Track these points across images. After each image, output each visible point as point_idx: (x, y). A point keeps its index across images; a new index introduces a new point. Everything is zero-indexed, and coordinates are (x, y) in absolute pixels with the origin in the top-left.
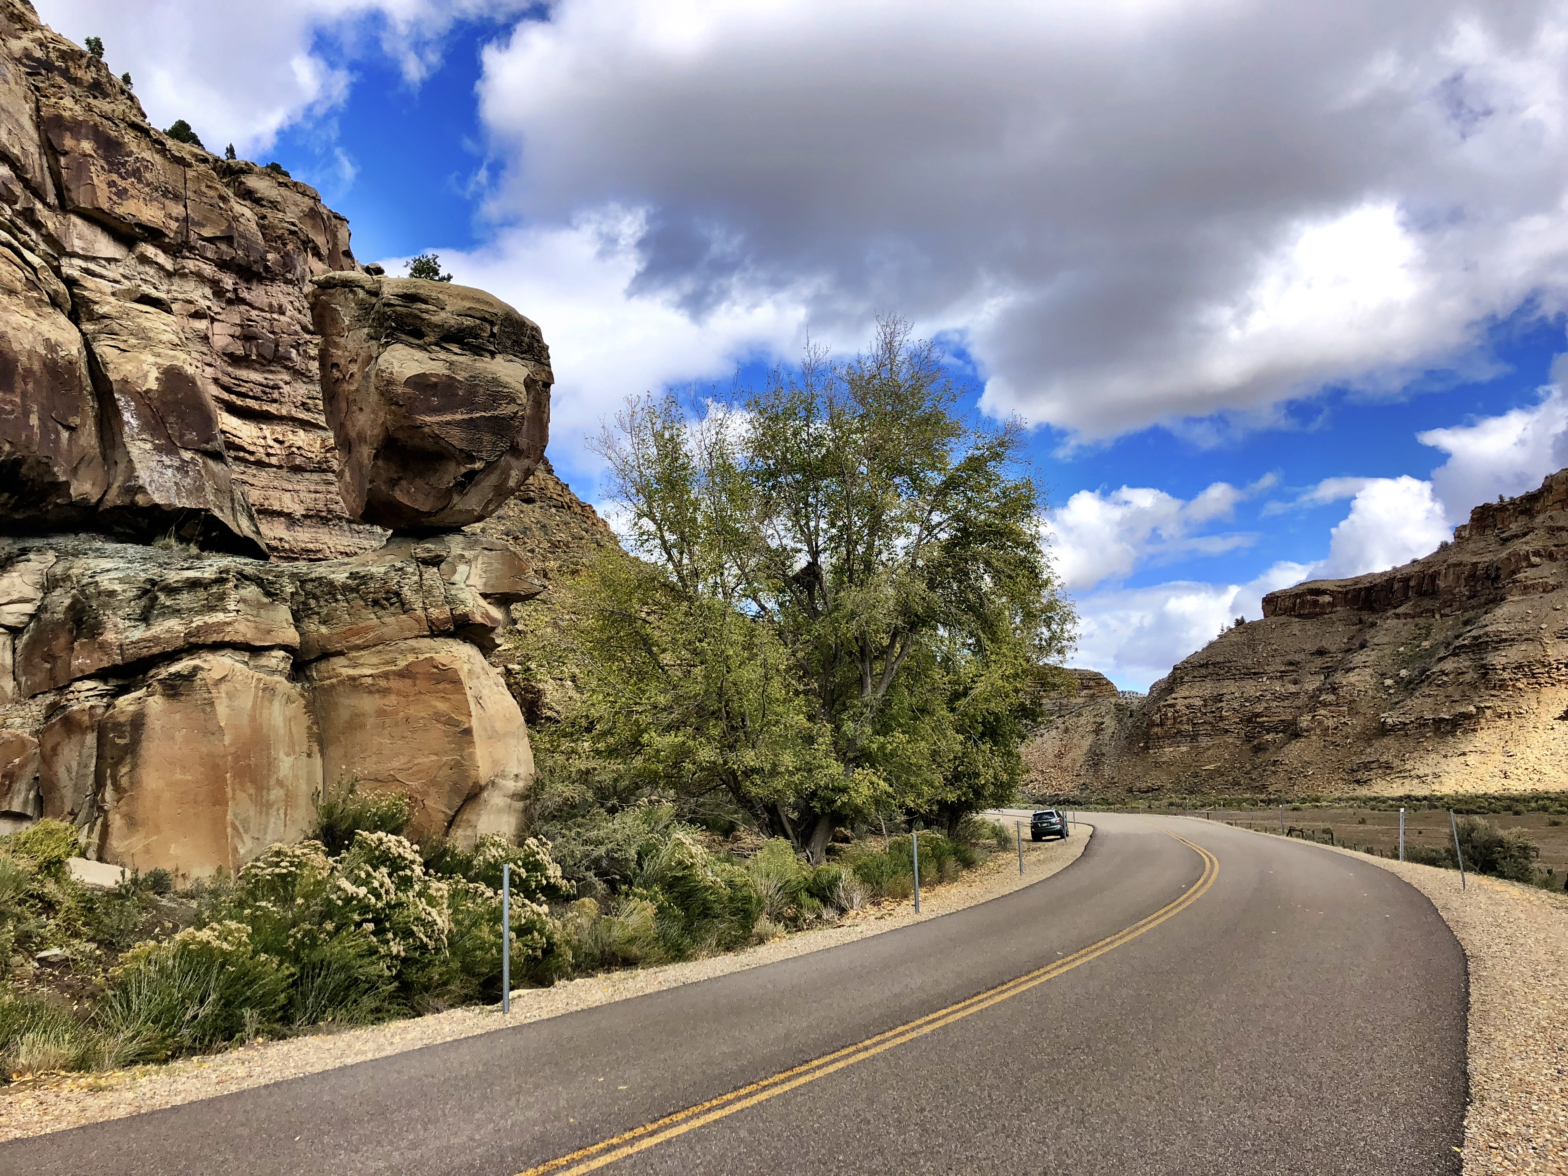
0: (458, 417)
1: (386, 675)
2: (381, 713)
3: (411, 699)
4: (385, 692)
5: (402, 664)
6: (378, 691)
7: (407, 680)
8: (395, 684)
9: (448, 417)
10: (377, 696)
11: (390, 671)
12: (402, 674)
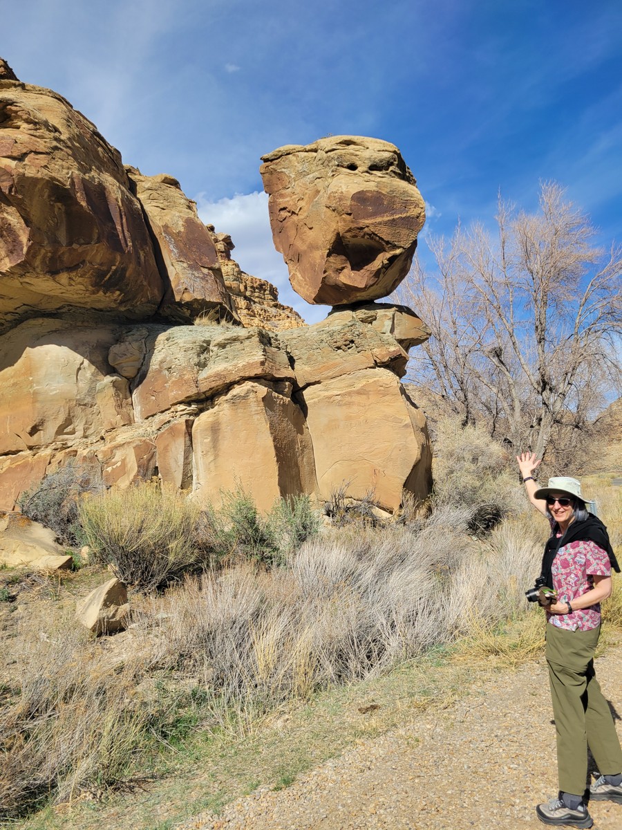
0: (386, 219)
1: (349, 394)
2: (348, 418)
3: (367, 407)
4: (349, 404)
5: (358, 386)
6: (345, 404)
7: (364, 396)
8: (356, 399)
9: (379, 219)
10: (344, 407)
11: (351, 391)
12: (359, 393)
